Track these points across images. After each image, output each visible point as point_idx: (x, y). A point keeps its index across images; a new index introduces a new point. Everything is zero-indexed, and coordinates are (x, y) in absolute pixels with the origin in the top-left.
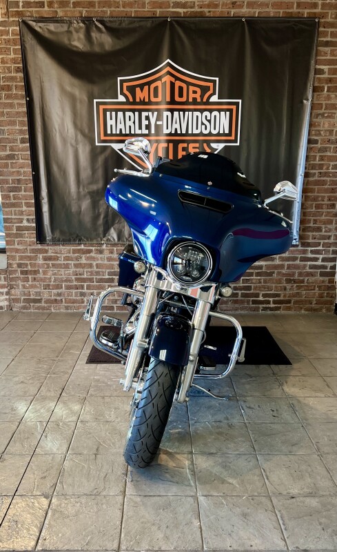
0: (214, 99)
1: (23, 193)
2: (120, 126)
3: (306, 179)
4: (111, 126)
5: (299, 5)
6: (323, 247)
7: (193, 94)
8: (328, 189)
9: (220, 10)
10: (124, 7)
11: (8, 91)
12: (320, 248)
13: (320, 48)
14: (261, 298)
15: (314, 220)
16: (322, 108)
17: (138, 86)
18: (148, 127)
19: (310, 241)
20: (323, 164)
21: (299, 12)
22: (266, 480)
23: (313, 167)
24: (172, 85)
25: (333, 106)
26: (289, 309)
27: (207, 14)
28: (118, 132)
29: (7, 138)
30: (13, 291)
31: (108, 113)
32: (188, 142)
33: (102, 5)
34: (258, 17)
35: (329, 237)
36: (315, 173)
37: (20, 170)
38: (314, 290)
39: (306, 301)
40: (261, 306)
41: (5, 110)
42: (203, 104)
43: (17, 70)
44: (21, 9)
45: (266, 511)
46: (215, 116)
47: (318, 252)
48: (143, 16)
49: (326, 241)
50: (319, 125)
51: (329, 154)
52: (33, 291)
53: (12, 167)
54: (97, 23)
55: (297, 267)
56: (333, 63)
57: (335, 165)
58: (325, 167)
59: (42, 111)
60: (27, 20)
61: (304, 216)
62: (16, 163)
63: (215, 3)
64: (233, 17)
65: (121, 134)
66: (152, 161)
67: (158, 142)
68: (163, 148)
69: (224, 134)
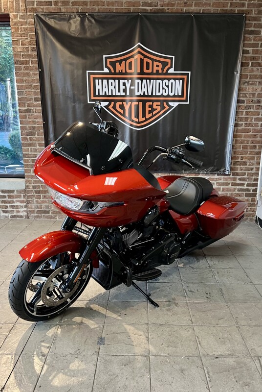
0: (171, 71)
1: (37, 136)
2: (105, 89)
3: (236, 128)
4: (99, 89)
5: (231, 4)
6: (248, 176)
7: (157, 67)
8: (251, 135)
9: (176, 8)
10: (108, 6)
11: (26, 64)
12: (246, 176)
13: (247, 35)
15: (242, 157)
16: (247, 78)
17: (117, 61)
18: (125, 90)
19: (239, 171)
20: (248, 118)
21: (232, 10)
22: (199, 345)
23: (241, 119)
24: (142, 61)
25: (256, 77)
27: (167, 11)
28: (104, 94)
29: (26, 98)
30: (29, 205)
31: (97, 81)
32: (153, 101)
33: (92, 4)
34: (202, 13)
35: (252, 169)
36: (242, 124)
37: (34, 120)
41: (24, 78)
42: (163, 75)
43: (33, 50)
44: (35, 7)
45: (197, 367)
46: (172, 83)
47: (244, 180)
48: (121, 12)
49: (250, 172)
50: (245, 90)
51: (252, 110)
52: (43, 205)
53: (29, 119)
54: (89, 17)
55: (229, 190)
56: (256, 45)
57: (256, 118)
58: (249, 120)
59: (51, 79)
60: (40, 15)
61: (234, 154)
62: (32, 115)
63: (173, 3)
64: (185, 13)
65: (105, 95)
66: (127, 114)
67: (131, 101)
68: (135, 105)
69: (178, 96)
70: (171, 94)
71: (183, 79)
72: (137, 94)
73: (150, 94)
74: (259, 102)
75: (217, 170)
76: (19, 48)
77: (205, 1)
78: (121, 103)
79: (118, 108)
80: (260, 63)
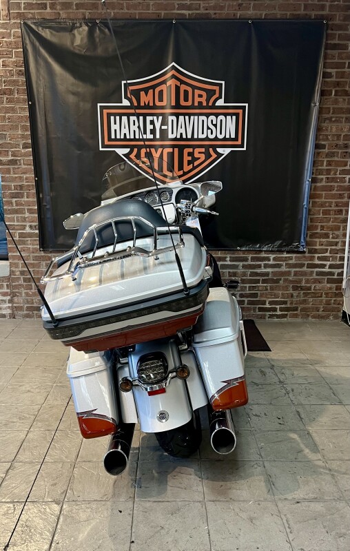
0: (220, 103)
1: (25, 199)
2: (124, 130)
3: (313, 185)
4: (115, 130)
5: (306, 7)
6: (330, 253)
7: (199, 98)
8: (335, 194)
9: (226, 12)
10: (128, 9)
11: (10, 95)
12: (328, 254)
13: (329, 51)
14: (268, 306)
15: (322, 226)
16: (329, 112)
17: (142, 90)
18: (153, 132)
19: (318, 247)
20: (330, 170)
21: (306, 14)
23: (321, 172)
24: (177, 88)
25: (341, 111)
26: (296, 316)
27: (213, 16)
28: (122, 137)
29: (9, 143)
30: (16, 299)
31: (112, 118)
32: (194, 147)
34: (264, 19)
35: (336, 244)
36: (322, 179)
37: (22, 175)
38: (321, 297)
39: (313, 308)
40: (268, 313)
41: (7, 115)
42: (209, 109)
43: (19, 73)
44: (23, 11)
46: (221, 120)
47: (325, 259)
48: (147, 18)
49: (333, 247)
50: (327, 130)
51: (336, 159)
52: (36, 299)
53: (15, 174)
54: (100, 25)
55: (304, 274)
56: (342, 65)
57: (343, 170)
58: (332, 173)
59: (45, 116)
60: (29, 22)
61: (311, 222)
62: (19, 168)
63: (222, 4)
64: (239, 19)
65: (125, 139)
66: (156, 167)
67: (163, 147)
68: (168, 153)
69: (230, 139)
70: (220, 137)
71: (237, 115)
72: (171, 136)
73: (189, 137)
74: (346, 146)
75: (287, 245)
77: (268, 2)
78: (147, 150)
79: (143, 157)
80: (347, 91)
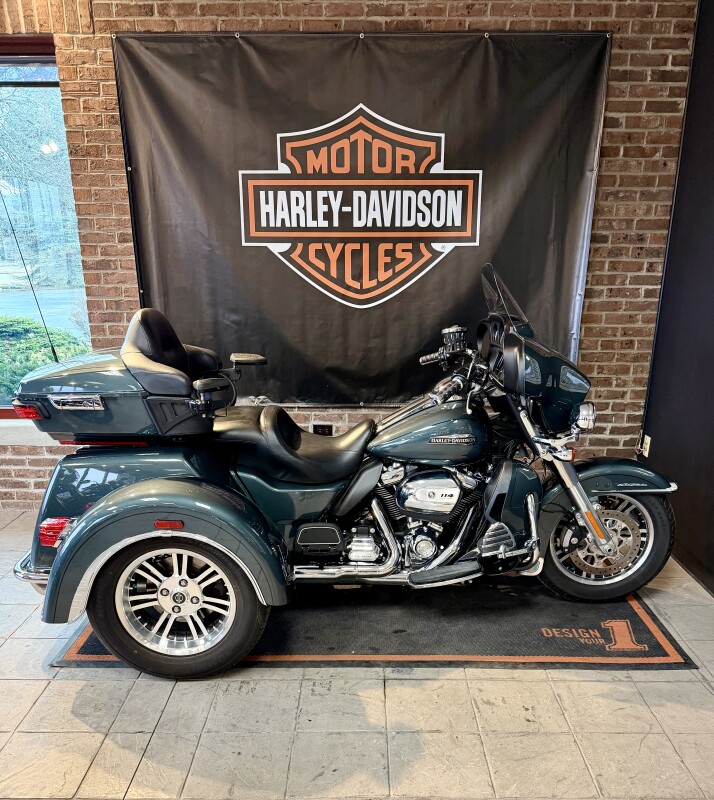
1: (125, 323)
2: (283, 214)
3: (587, 300)
4: (268, 214)
5: (579, 9)
6: (613, 410)
7: (403, 160)
8: (622, 316)
9: (446, 17)
10: (286, 14)
11: (97, 156)
12: (609, 412)
13: (613, 83)
15: (599, 367)
16: (615, 183)
17: (310, 147)
18: (328, 216)
19: (592, 400)
20: (615, 276)
21: (579, 22)
23: (599, 281)
24: (368, 146)
25: (633, 181)
27: (426, 25)
28: (279, 224)
29: (97, 234)
31: (262, 193)
32: (395, 241)
33: (249, 10)
34: (510, 31)
35: (623, 395)
36: (603, 291)
37: (119, 286)
41: (93, 188)
42: (417, 178)
43: (111, 121)
44: (114, 18)
46: (439, 198)
47: (605, 419)
48: (318, 29)
49: (618, 401)
50: (611, 212)
51: (624, 259)
53: (107, 283)
54: (241, 41)
56: (635, 107)
57: (635, 277)
58: (618, 281)
59: (154, 190)
60: (125, 37)
61: (582, 360)
62: (113, 274)
63: (439, 6)
64: (468, 31)
65: (283, 228)
66: (334, 273)
67: (346, 241)
68: (353, 251)
69: (453, 228)
70: (437, 224)
71: (464, 189)
72: (357, 223)
73: (387, 224)
74: (641, 239)
76: (80, 118)
77: (516, 2)
78: (319, 246)
79: (312, 257)
80: (644, 149)
